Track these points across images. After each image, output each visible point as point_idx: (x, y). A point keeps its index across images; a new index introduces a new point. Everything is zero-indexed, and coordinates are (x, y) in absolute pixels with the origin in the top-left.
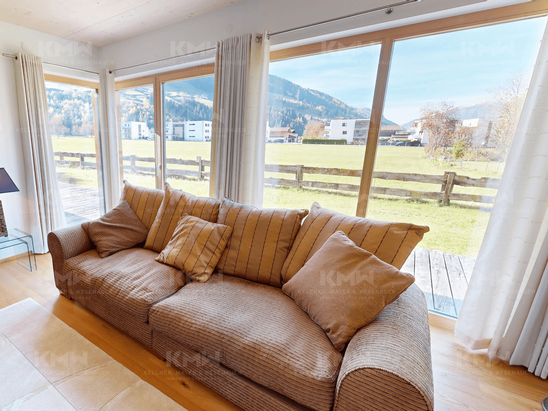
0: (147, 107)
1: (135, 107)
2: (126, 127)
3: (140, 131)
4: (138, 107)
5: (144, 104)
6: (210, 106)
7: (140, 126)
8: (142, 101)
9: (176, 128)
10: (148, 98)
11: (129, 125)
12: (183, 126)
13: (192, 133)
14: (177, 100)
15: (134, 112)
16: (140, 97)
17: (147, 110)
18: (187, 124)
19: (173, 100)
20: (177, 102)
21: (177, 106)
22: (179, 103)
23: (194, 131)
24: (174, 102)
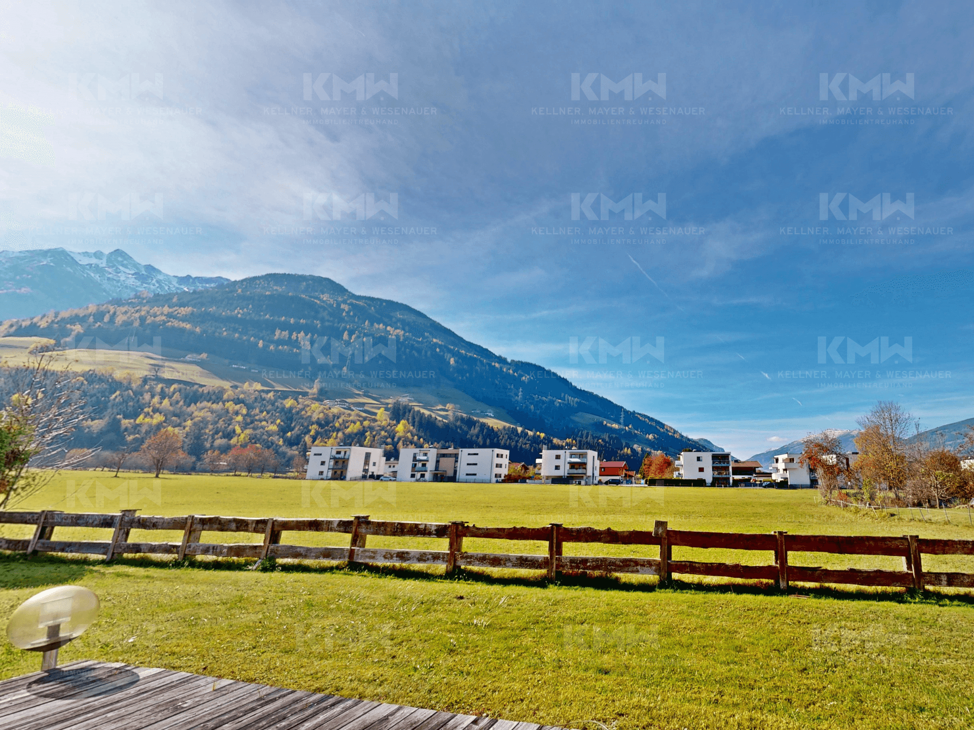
0: (384, 423)
1: (358, 423)
2: (338, 456)
3: (367, 462)
4: (366, 423)
5: (378, 417)
6: (496, 427)
7: (368, 456)
8: (375, 414)
9: (442, 460)
10: (386, 409)
11: (345, 452)
12: (456, 456)
13: (472, 469)
14: (440, 416)
15: (355, 431)
16: (373, 407)
17: (383, 428)
18: (464, 453)
19: (433, 416)
20: (441, 419)
21: (440, 424)
22: (444, 420)
23: (476, 464)
24: (436, 419)
